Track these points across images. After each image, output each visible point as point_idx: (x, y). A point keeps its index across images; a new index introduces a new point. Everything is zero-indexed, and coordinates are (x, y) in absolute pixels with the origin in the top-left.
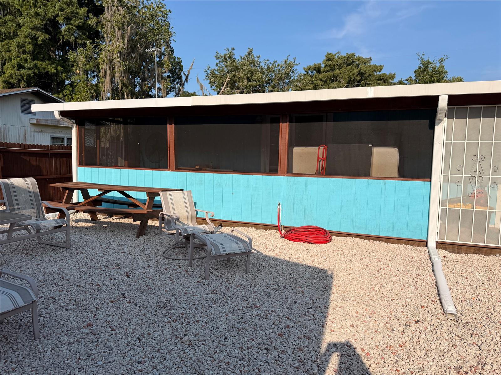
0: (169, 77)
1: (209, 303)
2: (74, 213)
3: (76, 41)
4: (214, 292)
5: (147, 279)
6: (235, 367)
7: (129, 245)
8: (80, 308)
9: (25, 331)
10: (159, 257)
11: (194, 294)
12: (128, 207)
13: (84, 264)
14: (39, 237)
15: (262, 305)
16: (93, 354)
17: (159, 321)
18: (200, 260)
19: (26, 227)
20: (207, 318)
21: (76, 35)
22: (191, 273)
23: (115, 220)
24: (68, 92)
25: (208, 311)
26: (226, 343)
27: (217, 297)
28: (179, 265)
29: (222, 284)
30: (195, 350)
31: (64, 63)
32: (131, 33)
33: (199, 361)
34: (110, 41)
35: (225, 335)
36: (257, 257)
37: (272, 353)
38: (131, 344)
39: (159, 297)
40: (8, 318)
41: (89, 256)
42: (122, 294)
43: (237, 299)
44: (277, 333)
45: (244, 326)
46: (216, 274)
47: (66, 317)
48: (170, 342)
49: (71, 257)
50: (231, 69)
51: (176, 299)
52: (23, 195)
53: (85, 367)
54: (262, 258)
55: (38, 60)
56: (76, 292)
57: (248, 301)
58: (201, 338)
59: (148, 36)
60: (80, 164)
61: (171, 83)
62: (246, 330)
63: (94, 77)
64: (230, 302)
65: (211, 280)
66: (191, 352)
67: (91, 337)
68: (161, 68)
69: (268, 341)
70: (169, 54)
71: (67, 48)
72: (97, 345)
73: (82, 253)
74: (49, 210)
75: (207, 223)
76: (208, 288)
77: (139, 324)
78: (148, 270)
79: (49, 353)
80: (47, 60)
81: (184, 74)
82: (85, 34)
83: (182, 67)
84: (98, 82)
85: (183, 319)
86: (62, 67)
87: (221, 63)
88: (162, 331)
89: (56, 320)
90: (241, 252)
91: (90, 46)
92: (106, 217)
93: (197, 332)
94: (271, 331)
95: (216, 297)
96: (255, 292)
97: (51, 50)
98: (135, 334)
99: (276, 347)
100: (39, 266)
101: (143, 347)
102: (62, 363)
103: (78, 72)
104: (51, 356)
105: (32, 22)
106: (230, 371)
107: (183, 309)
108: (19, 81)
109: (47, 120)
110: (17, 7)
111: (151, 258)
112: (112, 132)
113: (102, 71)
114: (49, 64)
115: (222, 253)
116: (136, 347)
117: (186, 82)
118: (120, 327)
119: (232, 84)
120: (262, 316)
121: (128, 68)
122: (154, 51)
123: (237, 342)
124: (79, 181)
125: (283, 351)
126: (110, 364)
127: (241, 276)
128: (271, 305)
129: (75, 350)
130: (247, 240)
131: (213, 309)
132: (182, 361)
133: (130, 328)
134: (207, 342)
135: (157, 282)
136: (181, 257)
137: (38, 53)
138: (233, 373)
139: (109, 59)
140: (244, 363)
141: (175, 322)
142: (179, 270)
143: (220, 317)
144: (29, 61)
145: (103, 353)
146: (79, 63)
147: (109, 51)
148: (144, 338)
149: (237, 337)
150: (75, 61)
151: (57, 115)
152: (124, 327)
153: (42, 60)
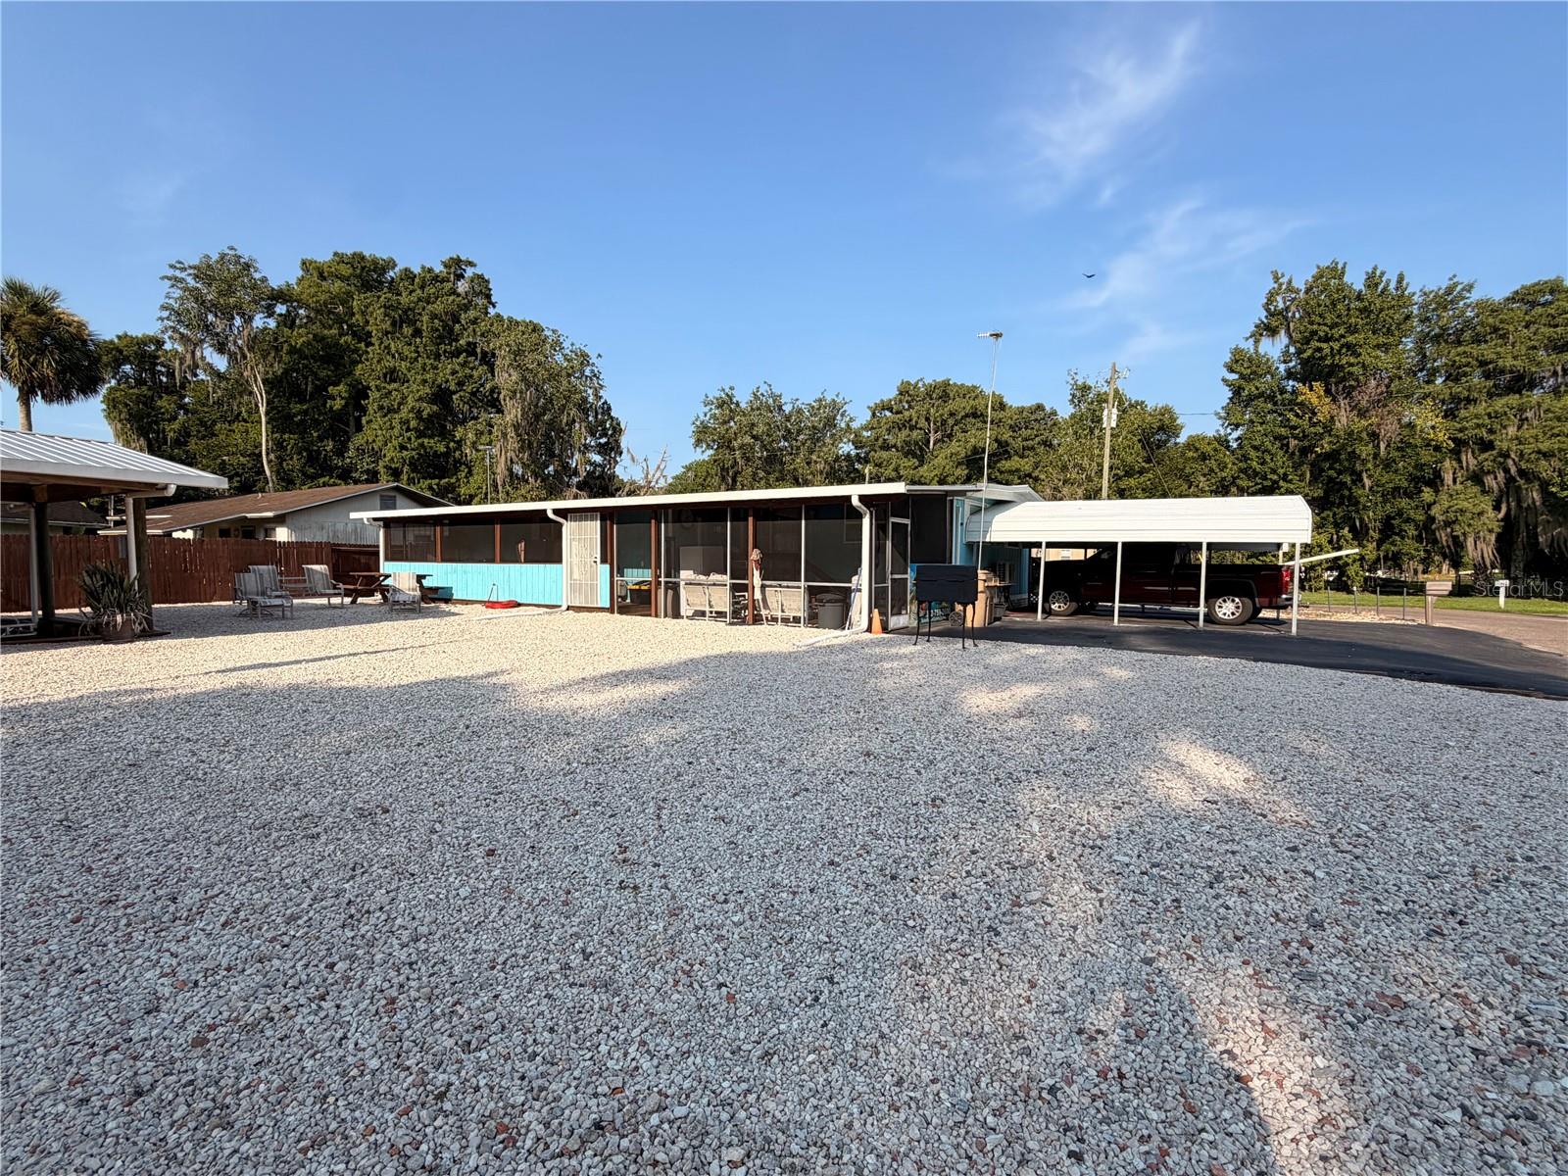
24: (463, 474)
55: (425, 438)
60: (387, 559)
105: (418, 391)
137: (424, 430)
144: (413, 439)
153: (431, 437)
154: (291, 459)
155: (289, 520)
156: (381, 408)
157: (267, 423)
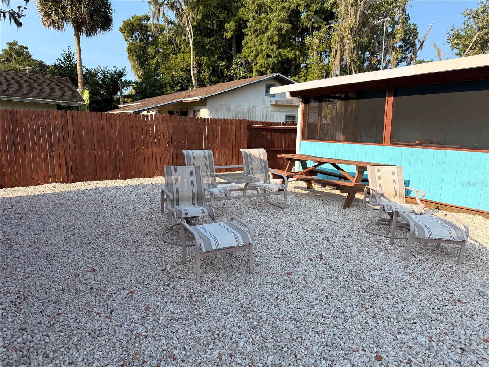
0: (401, 47)
1: (404, 285)
2: (295, 181)
3: (313, 25)
4: (412, 275)
5: (345, 247)
6: (418, 353)
7: (335, 214)
8: (285, 258)
9: (245, 265)
10: (361, 230)
11: (389, 272)
12: (340, 179)
13: (294, 223)
14: (265, 197)
15: (469, 302)
16: (288, 298)
17: (348, 287)
18: (404, 240)
19: (256, 188)
20: (398, 298)
21: (313, 20)
22: (390, 251)
23: (328, 190)
24: (303, 74)
25: (401, 291)
26: (413, 327)
27: (414, 281)
28: (379, 240)
29: (423, 269)
30: (378, 323)
31: (302, 47)
32: (364, 7)
33: (379, 335)
34: (343, 19)
35: (414, 320)
36: (477, 250)
37: (469, 355)
38: (319, 299)
39: (353, 266)
40: (236, 253)
41: (300, 217)
42: (320, 255)
43: (439, 289)
44: (482, 337)
45: (440, 317)
46: (419, 257)
47: (273, 263)
48: (355, 308)
49: (286, 216)
50: (483, 26)
51: (370, 272)
52: (256, 162)
53: (280, 305)
54: (484, 252)
55: (282, 49)
56: (284, 245)
57: (452, 295)
58: (387, 315)
59: (382, 7)
60: (303, 138)
61: (403, 53)
62: (442, 322)
63: (326, 57)
64: (429, 290)
65: (411, 263)
66: (374, 324)
67: (289, 284)
68: (393, 38)
69: (467, 341)
70: (403, 22)
71: (306, 33)
72: (292, 292)
73: (294, 214)
74: (275, 176)
75: (416, 203)
76: (406, 269)
77: (329, 285)
78: (348, 240)
79: (257, 286)
80: (289, 47)
81: (419, 41)
82: (321, 18)
83: (418, 33)
84: (329, 62)
85: (373, 292)
86: (300, 51)
87: (470, 21)
88: (350, 297)
89: (266, 263)
90: (452, 240)
91: (324, 28)
92: (320, 187)
93: (384, 308)
94: (474, 333)
95: (412, 280)
96: (463, 287)
97: (292, 38)
98: (324, 292)
99: (476, 351)
100: (262, 219)
101: (329, 305)
102: (264, 297)
103: (312, 54)
104: (258, 289)
105: (279, 15)
106: (411, 355)
107: (374, 283)
108: (267, 69)
109: (283, 101)
110: (269, 5)
111: (353, 229)
112: (338, 108)
113: (333, 50)
114: (290, 50)
115: (427, 236)
116: (323, 303)
117: (420, 50)
118: (313, 282)
119: (481, 44)
120: (466, 313)
121: (359, 43)
122: (383, 22)
123: (426, 330)
124: (301, 153)
125: (485, 358)
126: (300, 310)
127: (449, 266)
128: (482, 306)
129: (275, 290)
130: (462, 227)
131: (407, 291)
132: (362, 328)
133: (322, 286)
134: (392, 320)
135: (355, 252)
136: (383, 233)
137: (283, 42)
138: (414, 358)
139: (341, 38)
140: (429, 354)
141: (364, 292)
142: (378, 246)
143: (413, 301)
144: (275, 50)
145: (295, 299)
146: (314, 46)
147: (341, 29)
148: (332, 298)
149: (428, 326)
150: (310, 45)
151: (288, 96)
152: (317, 283)
153: (285, 48)
154: (204, 72)
155: (208, 103)
156: (255, 31)
157: (193, 50)
